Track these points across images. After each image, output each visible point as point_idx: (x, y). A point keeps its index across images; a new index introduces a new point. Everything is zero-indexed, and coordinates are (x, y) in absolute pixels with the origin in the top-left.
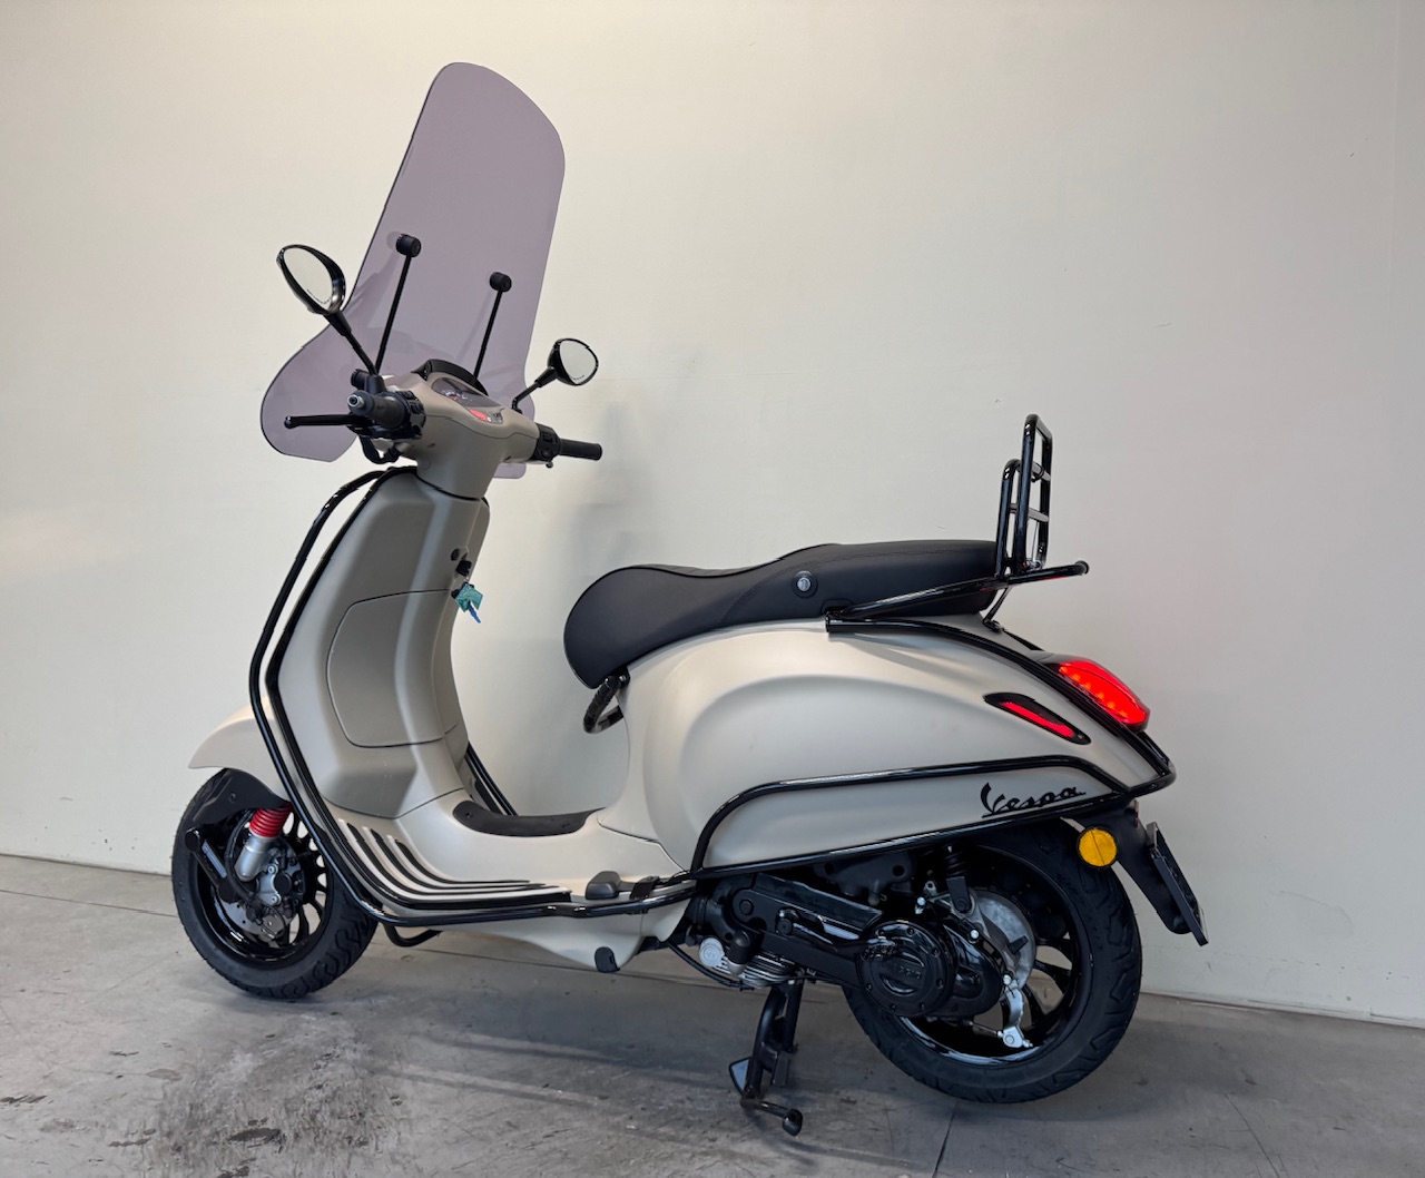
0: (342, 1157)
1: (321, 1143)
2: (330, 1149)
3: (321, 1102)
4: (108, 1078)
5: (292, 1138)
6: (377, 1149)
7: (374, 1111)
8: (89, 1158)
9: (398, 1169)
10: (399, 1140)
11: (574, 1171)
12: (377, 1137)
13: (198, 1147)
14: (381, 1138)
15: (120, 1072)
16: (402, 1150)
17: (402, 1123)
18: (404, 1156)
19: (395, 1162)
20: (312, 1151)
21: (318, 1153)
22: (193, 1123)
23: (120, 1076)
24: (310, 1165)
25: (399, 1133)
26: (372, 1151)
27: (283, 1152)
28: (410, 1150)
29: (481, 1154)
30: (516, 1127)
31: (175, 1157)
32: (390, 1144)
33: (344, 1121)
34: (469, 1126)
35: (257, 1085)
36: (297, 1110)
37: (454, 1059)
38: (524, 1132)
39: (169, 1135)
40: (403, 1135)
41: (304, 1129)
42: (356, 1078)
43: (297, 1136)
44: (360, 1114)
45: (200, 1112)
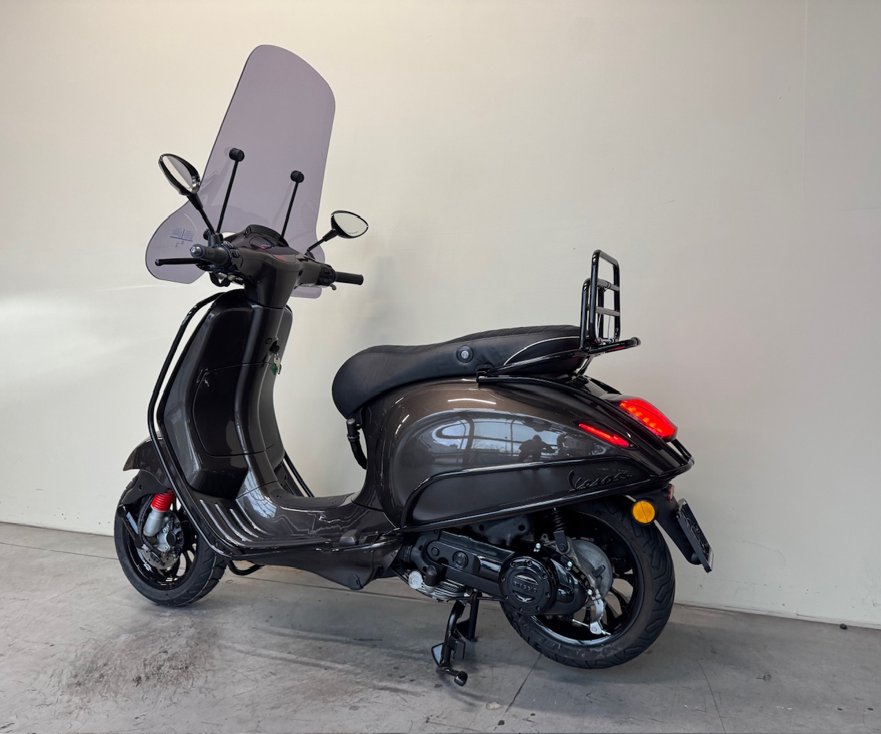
0: (171, 689)
1: (161, 682)
2: (165, 685)
3: (164, 660)
4: (45, 646)
5: (145, 679)
6: (192, 685)
7: (194, 665)
8: (30, 688)
9: (202, 696)
10: (206, 681)
11: (304, 698)
12: (194, 679)
13: (91, 684)
14: (196, 679)
15: (53, 643)
16: (206, 686)
17: (209, 672)
18: (207, 689)
19: (201, 692)
20: (155, 686)
21: (158, 687)
22: (90, 671)
23: (53, 645)
24: (153, 693)
25: (207, 677)
26: (189, 686)
27: (139, 685)
28: (211, 685)
29: (250, 689)
30: (274, 674)
31: (78, 688)
32: (200, 683)
33: (176, 671)
34: (249, 673)
35: (130, 651)
36: (151, 664)
37: (246, 636)
38: (278, 676)
39: (76, 676)
40: (209, 678)
41: (153, 674)
42: (187, 647)
43: (148, 678)
44: (186, 667)
45: (95, 665)
